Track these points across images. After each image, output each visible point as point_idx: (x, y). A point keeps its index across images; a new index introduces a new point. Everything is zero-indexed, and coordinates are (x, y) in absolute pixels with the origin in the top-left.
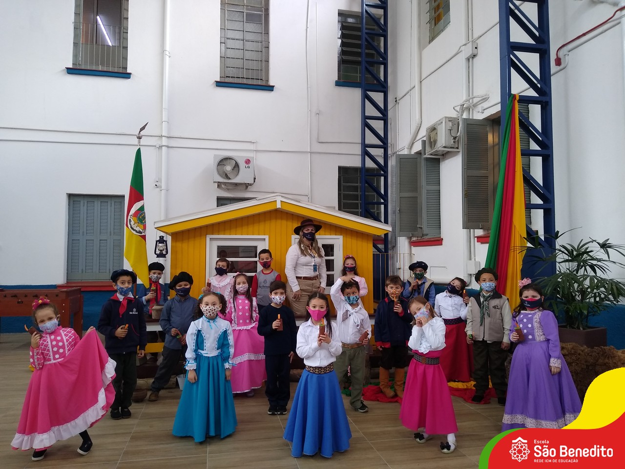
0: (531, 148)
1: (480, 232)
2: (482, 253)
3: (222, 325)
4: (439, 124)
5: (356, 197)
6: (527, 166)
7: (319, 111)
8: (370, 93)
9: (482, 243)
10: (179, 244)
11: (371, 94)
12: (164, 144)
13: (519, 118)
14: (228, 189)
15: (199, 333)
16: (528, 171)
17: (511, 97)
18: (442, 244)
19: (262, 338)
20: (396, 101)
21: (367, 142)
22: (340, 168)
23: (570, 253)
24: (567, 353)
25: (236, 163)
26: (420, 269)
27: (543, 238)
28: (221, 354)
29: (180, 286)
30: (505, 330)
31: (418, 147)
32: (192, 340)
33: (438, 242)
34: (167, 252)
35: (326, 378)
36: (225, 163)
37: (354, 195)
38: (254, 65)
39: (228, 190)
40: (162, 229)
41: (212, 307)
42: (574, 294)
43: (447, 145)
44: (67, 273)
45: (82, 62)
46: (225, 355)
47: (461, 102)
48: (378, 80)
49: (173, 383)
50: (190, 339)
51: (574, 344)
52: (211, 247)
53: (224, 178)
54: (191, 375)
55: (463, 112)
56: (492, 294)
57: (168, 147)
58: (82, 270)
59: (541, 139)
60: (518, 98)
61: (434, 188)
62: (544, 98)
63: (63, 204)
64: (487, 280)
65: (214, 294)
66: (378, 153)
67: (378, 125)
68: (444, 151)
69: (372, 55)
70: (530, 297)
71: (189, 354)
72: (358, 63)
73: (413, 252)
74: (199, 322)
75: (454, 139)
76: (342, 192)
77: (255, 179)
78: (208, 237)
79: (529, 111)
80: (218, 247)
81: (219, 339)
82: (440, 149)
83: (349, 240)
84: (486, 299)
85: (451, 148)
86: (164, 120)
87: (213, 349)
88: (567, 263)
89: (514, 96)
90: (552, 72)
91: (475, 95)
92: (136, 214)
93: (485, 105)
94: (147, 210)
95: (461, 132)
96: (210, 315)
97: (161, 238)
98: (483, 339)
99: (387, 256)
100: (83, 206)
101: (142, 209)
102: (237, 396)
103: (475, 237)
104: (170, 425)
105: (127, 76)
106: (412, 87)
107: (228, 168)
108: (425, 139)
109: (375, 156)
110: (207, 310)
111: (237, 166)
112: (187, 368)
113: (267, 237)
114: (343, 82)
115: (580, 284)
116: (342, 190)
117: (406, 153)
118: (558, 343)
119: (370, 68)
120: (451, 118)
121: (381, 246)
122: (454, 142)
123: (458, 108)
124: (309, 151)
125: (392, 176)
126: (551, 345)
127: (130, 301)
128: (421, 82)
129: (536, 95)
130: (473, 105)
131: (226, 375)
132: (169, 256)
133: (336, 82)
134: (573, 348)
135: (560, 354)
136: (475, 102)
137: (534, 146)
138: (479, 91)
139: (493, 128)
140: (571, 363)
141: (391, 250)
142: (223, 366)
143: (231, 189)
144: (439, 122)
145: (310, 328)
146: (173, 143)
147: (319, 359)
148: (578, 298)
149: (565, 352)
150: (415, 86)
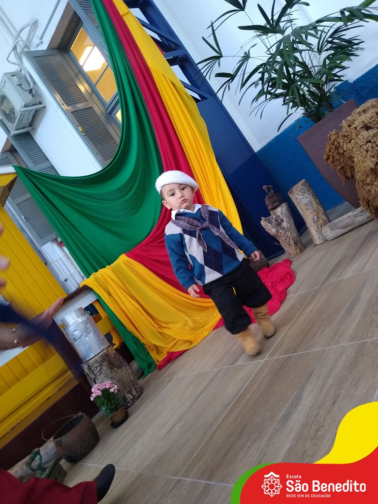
4: (3, 87)
43: (27, 103)
55: (21, 58)
68: (27, 114)
75: (30, 93)
82: (23, 113)
85: (34, 105)
93: (39, 32)
120: (12, 72)
122: (33, 96)
123: (12, 57)
130: (27, 41)
139: (64, 57)
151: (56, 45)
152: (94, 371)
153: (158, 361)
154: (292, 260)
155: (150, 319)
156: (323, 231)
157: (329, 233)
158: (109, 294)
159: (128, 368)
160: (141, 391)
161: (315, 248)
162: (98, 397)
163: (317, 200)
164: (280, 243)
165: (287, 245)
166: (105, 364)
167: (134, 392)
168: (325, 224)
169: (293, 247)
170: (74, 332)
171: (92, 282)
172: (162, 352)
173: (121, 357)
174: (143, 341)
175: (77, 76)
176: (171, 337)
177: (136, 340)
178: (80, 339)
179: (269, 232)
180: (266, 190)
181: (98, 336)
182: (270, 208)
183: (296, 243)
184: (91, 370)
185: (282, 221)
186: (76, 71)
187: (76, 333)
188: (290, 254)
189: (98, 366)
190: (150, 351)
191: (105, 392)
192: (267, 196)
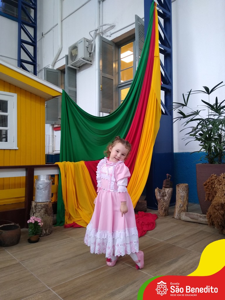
4: (79, 43)
17: (153, 3)
21: (22, 58)
31: (62, 63)
43: (85, 58)
47: (95, 28)
48: (30, 17)
55: (96, 36)
60: (156, 5)
62: (168, 13)
73: (55, 134)
75: (89, 54)
82: (81, 59)
85: (87, 60)
91: (104, 23)
93: (112, 31)
108: (67, 54)
117: (51, 68)
119: (25, 8)
120: (88, 39)
122: (90, 56)
123: (93, 34)
128: (62, 21)
138: (108, 20)
139: (116, 49)
144: (80, 42)
150: (57, 24)
151: (116, 41)
152: (37, 209)
153: (66, 222)
154: (158, 217)
155: (76, 200)
156: (182, 213)
157: (184, 217)
158: (66, 176)
159: (52, 218)
160: (51, 232)
161: (172, 219)
162: (31, 223)
163: (188, 198)
164: (158, 204)
165: (160, 208)
166: (44, 209)
167: (47, 231)
168: (184, 211)
169: (163, 211)
170: (40, 185)
171: (62, 165)
172: (71, 220)
173: (52, 211)
174: (66, 208)
175: (116, 61)
176: (80, 215)
177: (63, 206)
178: (40, 190)
179: (157, 197)
180: (167, 176)
181: (49, 194)
182: (164, 185)
183: (165, 210)
184: (36, 207)
185: (166, 195)
186: (117, 59)
187: (41, 186)
188: (159, 213)
189: (40, 208)
190: (66, 215)
191: (36, 222)
192: (166, 179)
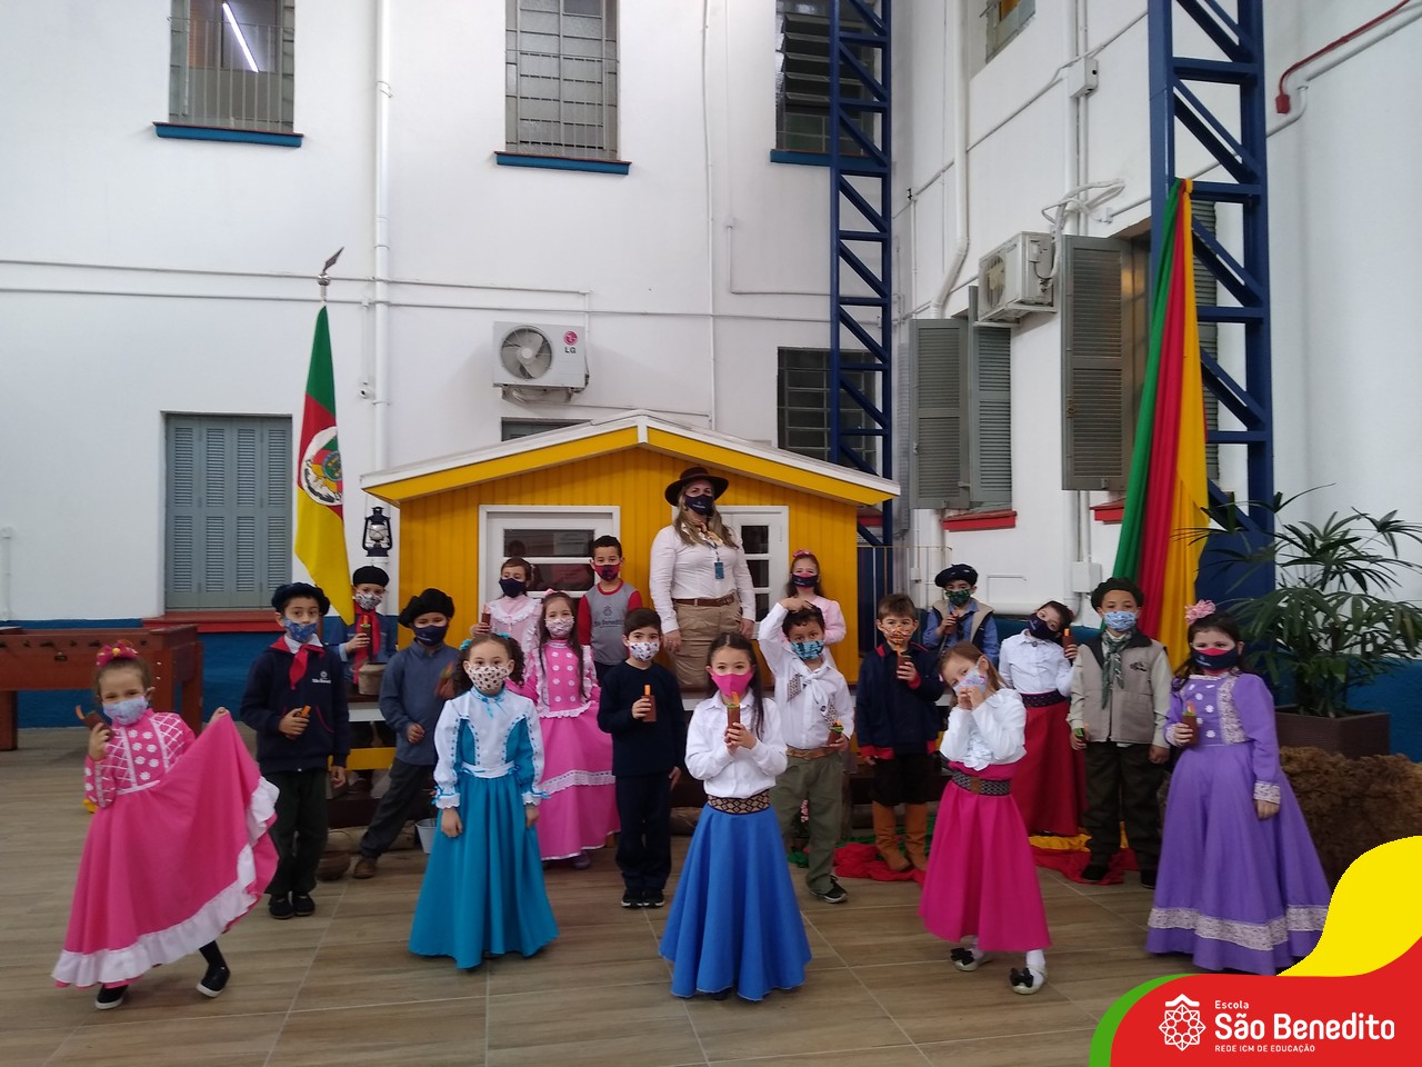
0: (1221, 303)
1: (1101, 498)
2: (1106, 544)
3: (516, 707)
4: (1009, 250)
5: (817, 419)
6: (1211, 345)
7: (734, 219)
8: (849, 179)
9: (1107, 522)
10: (417, 526)
11: (851, 180)
12: (380, 297)
13: (1194, 236)
14: (527, 401)
15: (464, 727)
16: (1213, 356)
17: (1174, 187)
18: (1013, 526)
19: (607, 738)
20: (910, 197)
21: (843, 292)
22: (782, 352)
23: (1308, 543)
24: (1299, 770)
25: (545, 340)
26: (961, 582)
27: (1245, 509)
28: (515, 773)
29: (424, 622)
30: (1159, 717)
31: (959, 303)
32: (448, 742)
33: (1006, 519)
34: (390, 544)
35: (752, 824)
36: (518, 340)
37: (815, 414)
38: (584, 115)
39: (527, 403)
40: (380, 492)
41: (492, 669)
42: (1315, 637)
43: (1028, 297)
44: (166, 593)
45: (190, 110)
46: (523, 775)
47: (1059, 199)
48: (869, 147)
49: (408, 839)
50: (444, 741)
51: (1315, 749)
52: (490, 531)
53: (517, 376)
54: (448, 821)
55: (1064, 220)
56: (1128, 637)
57: (389, 304)
58: (200, 585)
59: (1242, 282)
60: (1190, 188)
61: (997, 396)
62: (1250, 189)
63: (152, 437)
64: (1119, 606)
65: (496, 638)
66: (869, 317)
67: (869, 253)
68: (1020, 311)
69: (854, 91)
70: (1211, 646)
71: (443, 774)
72: (824, 109)
73: (948, 544)
74: (463, 701)
75: (1043, 283)
76: (787, 407)
77: (587, 376)
78: (484, 510)
79: (1214, 217)
80: (508, 533)
81: (510, 738)
82: (1012, 306)
83: (803, 515)
84: (1115, 648)
85: (1037, 304)
86: (378, 242)
87: (497, 762)
88: (1300, 566)
89: (1183, 182)
90: (1269, 127)
91: (1092, 180)
92: (318, 458)
93: (1116, 204)
94: (342, 448)
95: (1059, 267)
96: (489, 686)
97: (378, 511)
98: (1108, 739)
99: (890, 552)
100: (198, 438)
101: (332, 445)
102: (551, 867)
103: (1091, 508)
104: (402, 931)
105: (293, 141)
106: (947, 163)
107: (527, 353)
108: (976, 283)
109: (863, 323)
110: (480, 675)
111: (546, 348)
112: (438, 806)
113: (615, 510)
114: (789, 151)
115: (1330, 613)
116: (787, 404)
117: (933, 317)
118: (1274, 747)
119: (852, 121)
120: (1036, 234)
121: (876, 531)
122: (1044, 291)
123: (1052, 213)
124: (711, 312)
125: (900, 370)
126: (1257, 752)
127: (313, 653)
128: (967, 152)
129: (1232, 180)
130: (1087, 205)
131: (526, 818)
132: (394, 553)
133: (773, 152)
134: (1312, 759)
135: (1277, 772)
136: (1091, 197)
137: (1227, 299)
138: (1102, 171)
139: (1133, 257)
140: (1308, 792)
141: (897, 539)
142: (520, 799)
143: (535, 402)
144: (1009, 245)
145: (717, 712)
146: (401, 295)
147: (734, 782)
148: (1326, 646)
149: (1293, 767)
150: (952, 163)
151: (1131, 235)
